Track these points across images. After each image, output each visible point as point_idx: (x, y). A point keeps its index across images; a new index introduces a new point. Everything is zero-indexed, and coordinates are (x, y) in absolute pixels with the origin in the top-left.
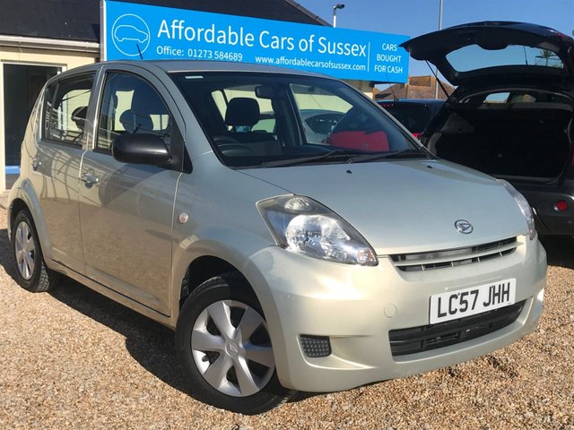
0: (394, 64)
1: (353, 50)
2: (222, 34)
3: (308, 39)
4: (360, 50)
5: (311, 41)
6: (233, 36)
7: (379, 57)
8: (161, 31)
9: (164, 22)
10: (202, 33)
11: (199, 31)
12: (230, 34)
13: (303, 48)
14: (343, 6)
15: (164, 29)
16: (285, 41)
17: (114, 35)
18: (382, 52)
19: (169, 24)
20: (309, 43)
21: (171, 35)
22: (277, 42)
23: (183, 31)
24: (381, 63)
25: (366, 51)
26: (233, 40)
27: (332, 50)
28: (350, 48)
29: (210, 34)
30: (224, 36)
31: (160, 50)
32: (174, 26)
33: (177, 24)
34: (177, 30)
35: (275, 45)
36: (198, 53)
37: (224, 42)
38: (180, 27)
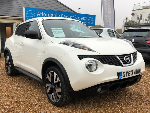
0: (92, 22)
1: (83, 18)
2: (52, 15)
3: (72, 16)
4: (84, 19)
5: (73, 16)
7: (89, 20)
8: (38, 14)
9: (39, 12)
11: (47, 14)
12: (54, 15)
13: (71, 18)
14: (80, 8)
15: (39, 14)
16: (67, 16)
17: (27, 15)
18: (89, 19)
21: (40, 15)
22: (65, 17)
23: (43, 14)
24: (89, 21)
25: (86, 19)
27: (78, 19)
28: (82, 18)
32: (41, 13)
34: (42, 14)
38: (42, 13)
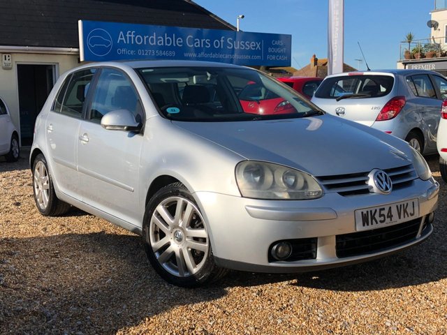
0: (281, 54)
1: (251, 45)
4: (256, 45)
6: (168, 40)
7: (270, 50)
8: (119, 39)
9: (121, 32)
10: (147, 39)
11: (145, 38)
12: (166, 38)
13: (217, 46)
14: (243, 17)
15: (121, 37)
16: (204, 42)
18: (272, 46)
19: (125, 34)
20: (220, 42)
21: (126, 41)
22: (199, 42)
23: (134, 38)
24: (271, 54)
25: (260, 46)
26: (168, 43)
27: (236, 46)
28: (249, 44)
29: (152, 40)
30: (162, 40)
31: (119, 51)
32: (128, 35)
33: (130, 34)
34: (130, 38)
35: (197, 44)
36: (145, 52)
37: (162, 44)
38: (132, 36)
